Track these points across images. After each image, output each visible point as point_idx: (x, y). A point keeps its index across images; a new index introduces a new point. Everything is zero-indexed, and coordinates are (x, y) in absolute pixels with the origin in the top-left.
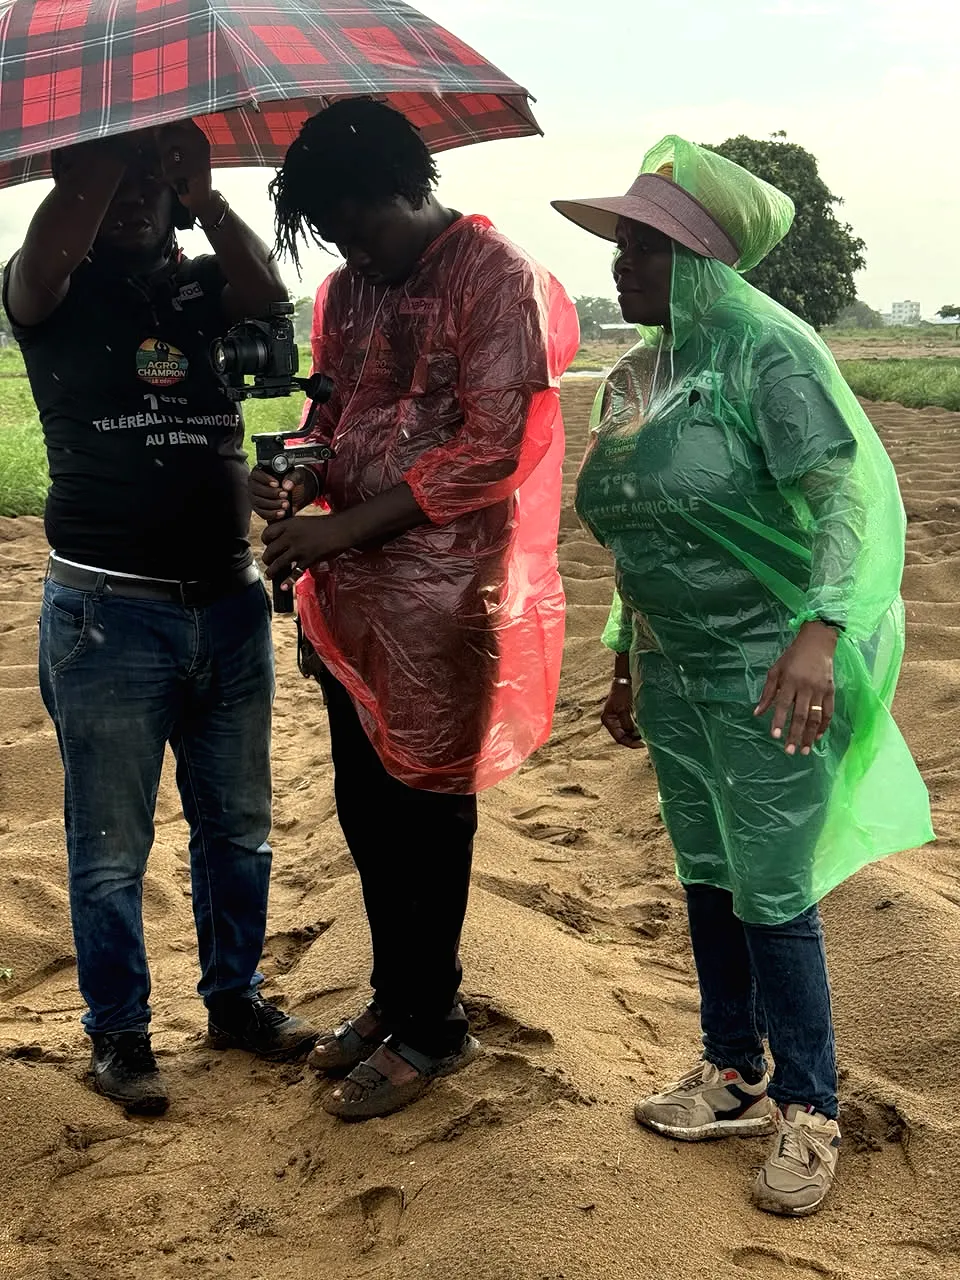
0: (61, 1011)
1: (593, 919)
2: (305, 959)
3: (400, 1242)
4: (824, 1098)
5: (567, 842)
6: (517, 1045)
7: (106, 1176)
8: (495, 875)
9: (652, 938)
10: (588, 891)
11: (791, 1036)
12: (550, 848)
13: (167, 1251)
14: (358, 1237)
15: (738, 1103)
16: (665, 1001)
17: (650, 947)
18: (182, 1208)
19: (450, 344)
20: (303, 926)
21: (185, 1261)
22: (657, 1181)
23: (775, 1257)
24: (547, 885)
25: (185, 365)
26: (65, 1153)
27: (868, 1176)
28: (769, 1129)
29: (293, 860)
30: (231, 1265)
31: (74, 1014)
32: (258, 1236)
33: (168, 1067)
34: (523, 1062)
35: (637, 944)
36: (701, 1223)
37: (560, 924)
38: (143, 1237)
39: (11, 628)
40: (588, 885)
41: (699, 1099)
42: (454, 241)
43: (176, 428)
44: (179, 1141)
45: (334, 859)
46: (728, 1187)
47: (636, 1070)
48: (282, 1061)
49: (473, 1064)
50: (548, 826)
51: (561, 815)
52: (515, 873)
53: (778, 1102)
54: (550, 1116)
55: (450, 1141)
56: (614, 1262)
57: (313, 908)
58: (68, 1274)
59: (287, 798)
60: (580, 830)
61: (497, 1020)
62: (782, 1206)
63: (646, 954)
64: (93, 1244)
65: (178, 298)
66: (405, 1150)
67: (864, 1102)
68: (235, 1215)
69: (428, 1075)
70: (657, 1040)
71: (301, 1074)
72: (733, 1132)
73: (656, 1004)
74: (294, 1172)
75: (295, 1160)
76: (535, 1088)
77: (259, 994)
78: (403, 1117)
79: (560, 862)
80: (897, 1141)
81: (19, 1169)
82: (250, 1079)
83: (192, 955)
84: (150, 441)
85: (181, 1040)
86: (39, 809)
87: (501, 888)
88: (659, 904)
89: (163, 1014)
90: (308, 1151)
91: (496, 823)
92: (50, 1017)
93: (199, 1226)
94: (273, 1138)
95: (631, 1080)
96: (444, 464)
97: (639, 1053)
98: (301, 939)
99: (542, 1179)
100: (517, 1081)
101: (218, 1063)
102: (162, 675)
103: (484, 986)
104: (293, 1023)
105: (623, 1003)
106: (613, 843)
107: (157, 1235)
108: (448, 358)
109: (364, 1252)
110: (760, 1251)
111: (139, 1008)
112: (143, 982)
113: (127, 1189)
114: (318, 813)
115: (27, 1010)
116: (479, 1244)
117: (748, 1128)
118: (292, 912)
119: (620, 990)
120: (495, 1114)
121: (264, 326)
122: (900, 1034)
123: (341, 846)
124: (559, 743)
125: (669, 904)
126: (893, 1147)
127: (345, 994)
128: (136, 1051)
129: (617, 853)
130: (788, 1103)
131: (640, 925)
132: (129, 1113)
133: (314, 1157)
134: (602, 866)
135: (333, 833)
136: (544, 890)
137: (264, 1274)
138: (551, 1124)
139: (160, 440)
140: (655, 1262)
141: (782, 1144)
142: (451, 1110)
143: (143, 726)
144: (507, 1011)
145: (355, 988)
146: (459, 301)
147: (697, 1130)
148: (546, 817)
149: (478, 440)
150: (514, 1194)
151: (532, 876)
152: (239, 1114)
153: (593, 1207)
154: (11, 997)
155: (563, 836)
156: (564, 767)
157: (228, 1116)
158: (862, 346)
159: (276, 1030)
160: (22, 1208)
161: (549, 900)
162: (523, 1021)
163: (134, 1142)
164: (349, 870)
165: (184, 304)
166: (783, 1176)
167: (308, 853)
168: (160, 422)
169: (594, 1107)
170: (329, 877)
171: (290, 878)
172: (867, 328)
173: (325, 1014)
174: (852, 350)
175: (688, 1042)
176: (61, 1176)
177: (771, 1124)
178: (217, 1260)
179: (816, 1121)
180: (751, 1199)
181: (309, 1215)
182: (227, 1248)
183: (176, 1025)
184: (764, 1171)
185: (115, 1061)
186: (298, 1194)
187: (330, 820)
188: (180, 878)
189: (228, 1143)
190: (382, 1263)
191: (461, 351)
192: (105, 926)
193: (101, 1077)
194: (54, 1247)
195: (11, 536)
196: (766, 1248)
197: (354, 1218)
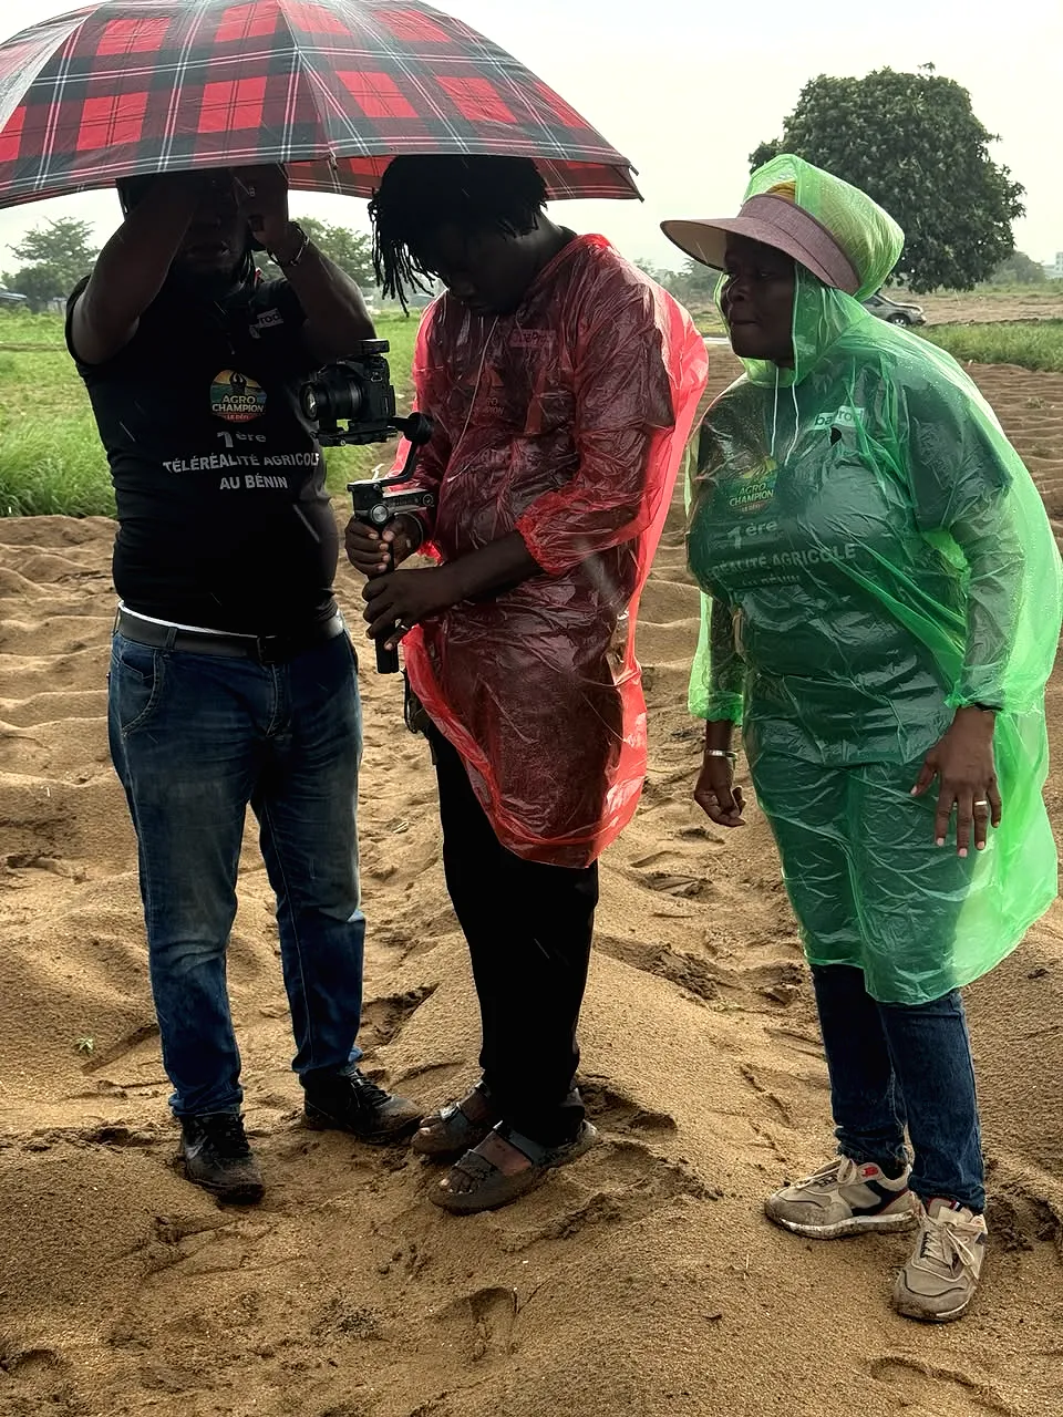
0: (147, 1085)
1: (719, 983)
2: (407, 1029)
3: (513, 1349)
4: (970, 1190)
5: (690, 894)
6: (637, 1131)
7: (199, 1272)
8: (612, 934)
9: (783, 1004)
10: (713, 950)
11: (936, 1124)
12: (672, 900)
13: (266, 1355)
14: (469, 1342)
15: (878, 1200)
16: (797, 1077)
17: (782, 1015)
18: (281, 1308)
19: (565, 381)
20: (404, 991)
21: (284, 1366)
22: (788, 1284)
23: (917, 1369)
24: (669, 945)
25: (263, 399)
26: (155, 1247)
27: (1017, 1278)
28: (911, 1225)
29: (393, 914)
30: (333, 1372)
31: (161, 1089)
32: (362, 1339)
33: (262, 1150)
34: (643, 1151)
35: (767, 1012)
36: (836, 1332)
37: (683, 990)
38: (240, 1339)
39: (80, 646)
40: (714, 944)
41: (835, 1196)
42: (568, 266)
43: (253, 471)
44: (276, 1233)
45: (437, 914)
46: (866, 1289)
47: (766, 1158)
48: (385, 1144)
49: (590, 1153)
50: (669, 876)
51: (683, 862)
52: (633, 931)
53: (920, 1196)
54: (673, 1213)
55: (565, 1239)
56: (743, 1377)
57: (415, 971)
58: (162, 1382)
59: (384, 842)
60: (704, 880)
61: (615, 1103)
62: (924, 1312)
63: (776, 1024)
64: (187, 1347)
65: (256, 326)
66: (517, 1248)
67: (1013, 1196)
68: (337, 1315)
69: (541, 1165)
70: (789, 1122)
71: (405, 1160)
72: (871, 1228)
73: (786, 1080)
74: (399, 1269)
75: (400, 1255)
76: (657, 1181)
77: (358, 1071)
78: (515, 1211)
79: (683, 917)
80: (1050, 1240)
81: (107, 1266)
82: (350, 1163)
83: (284, 1022)
84: (224, 484)
85: (275, 1119)
86: (117, 856)
87: (620, 950)
88: (791, 967)
89: (256, 1089)
90: (414, 1246)
91: (612, 874)
92: (136, 1091)
93: (299, 1328)
94: (376, 1231)
95: (760, 1168)
96: (558, 512)
97: (769, 1138)
98: (402, 1006)
99: (665, 1285)
100: (637, 1172)
101: (315, 1146)
102: (240, 735)
103: (600, 1065)
104: (395, 1103)
105: (751, 1080)
106: (741, 895)
107: (253, 1338)
108: (563, 395)
109: (475, 1359)
110: (900, 1362)
111: (229, 1088)
112: (233, 1059)
113: (222, 1286)
114: (419, 860)
115: (111, 1085)
116: (599, 1356)
117: (888, 1224)
118: (392, 975)
119: (748, 1066)
120: (614, 1209)
121: (356, 366)
122: (1053, 1119)
123: (444, 900)
124: (680, 778)
125: (802, 966)
126: (1045, 1246)
127: (451, 1070)
128: (229, 1134)
129: (745, 907)
130: (932, 1197)
131: (770, 990)
132: (222, 1202)
133: (420, 1252)
134: (728, 922)
135: (435, 883)
136: (665, 951)
137: (369, 1382)
138: (674, 1222)
139: (235, 484)
140: (787, 1377)
141: (924, 1243)
142: (567, 1203)
143: (220, 791)
144: (627, 1093)
145: (461, 1064)
146: (574, 333)
147: (832, 1227)
148: (667, 864)
149: (596, 483)
150: (635, 1301)
151: (651, 936)
152: (340, 1203)
153: (719, 1317)
154: (93, 1070)
155: (685, 887)
156: (687, 807)
157: (328, 1206)
158: (1022, 303)
159: (376, 1110)
160: (111, 1308)
161: (670, 962)
162: (643, 1106)
163: (229, 1235)
164: (452, 927)
165: (261, 331)
166: (924, 1280)
167: (407, 907)
168: (235, 463)
169: (721, 1201)
170: (431, 935)
171: (388, 935)
172: (1027, 283)
173: (428, 1093)
174: (1010, 308)
175: (822, 1124)
176: (152, 1272)
177: (913, 1219)
178: (319, 1366)
179: (961, 1218)
180: (891, 1303)
181: (416, 1317)
182: (329, 1353)
183: (270, 1102)
184: (904, 1271)
185: (206, 1146)
186: (403, 1294)
187: (432, 869)
188: (270, 935)
189: (329, 1236)
190: (495, 1373)
191: (577, 387)
192: (190, 1004)
193: (192, 1162)
194: (146, 1351)
195: (77, 539)
196: (906, 1358)
197: (463, 1321)
